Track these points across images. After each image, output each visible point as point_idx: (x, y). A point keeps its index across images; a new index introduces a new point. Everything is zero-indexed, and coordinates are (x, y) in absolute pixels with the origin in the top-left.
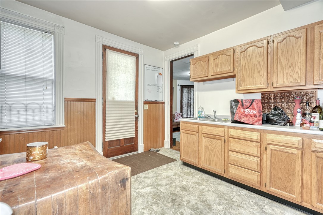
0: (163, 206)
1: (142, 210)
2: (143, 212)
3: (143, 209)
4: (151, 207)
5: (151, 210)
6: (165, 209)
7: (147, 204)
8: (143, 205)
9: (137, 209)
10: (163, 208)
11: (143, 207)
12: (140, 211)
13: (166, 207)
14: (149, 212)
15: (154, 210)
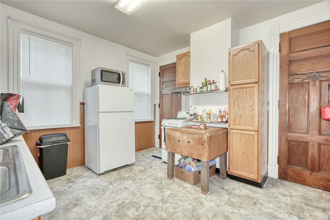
0: (155, 216)
1: (176, 211)
2: (174, 209)
3: (176, 213)
4: (168, 215)
5: (167, 212)
6: (154, 214)
7: (173, 217)
8: (177, 216)
9: (181, 212)
10: (155, 214)
11: (177, 214)
12: (178, 211)
13: (152, 216)
14: (169, 210)
15: (165, 212)
